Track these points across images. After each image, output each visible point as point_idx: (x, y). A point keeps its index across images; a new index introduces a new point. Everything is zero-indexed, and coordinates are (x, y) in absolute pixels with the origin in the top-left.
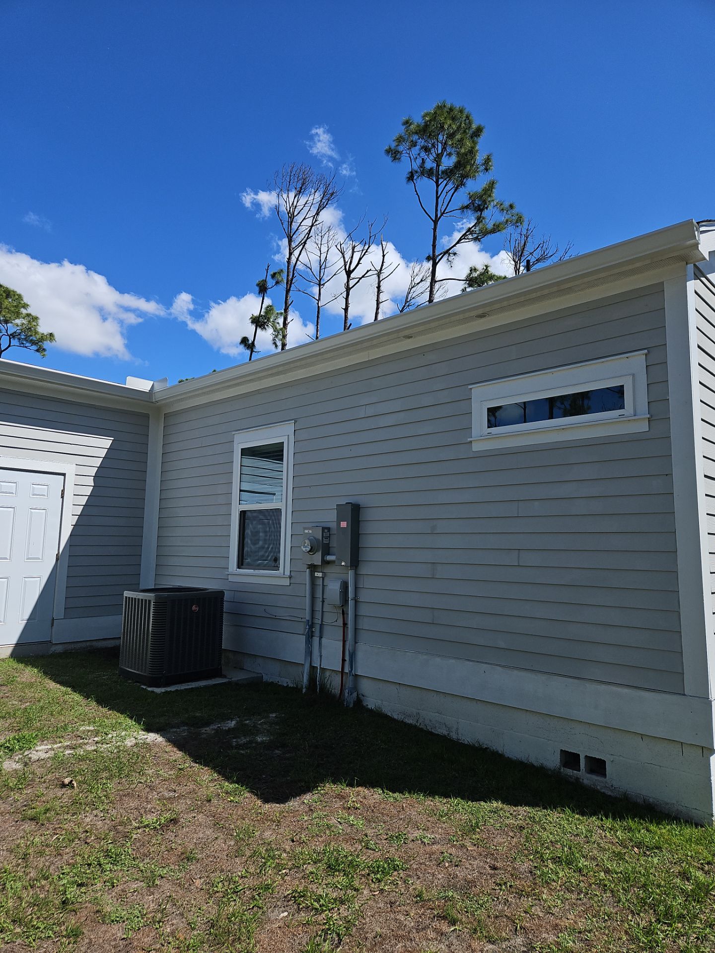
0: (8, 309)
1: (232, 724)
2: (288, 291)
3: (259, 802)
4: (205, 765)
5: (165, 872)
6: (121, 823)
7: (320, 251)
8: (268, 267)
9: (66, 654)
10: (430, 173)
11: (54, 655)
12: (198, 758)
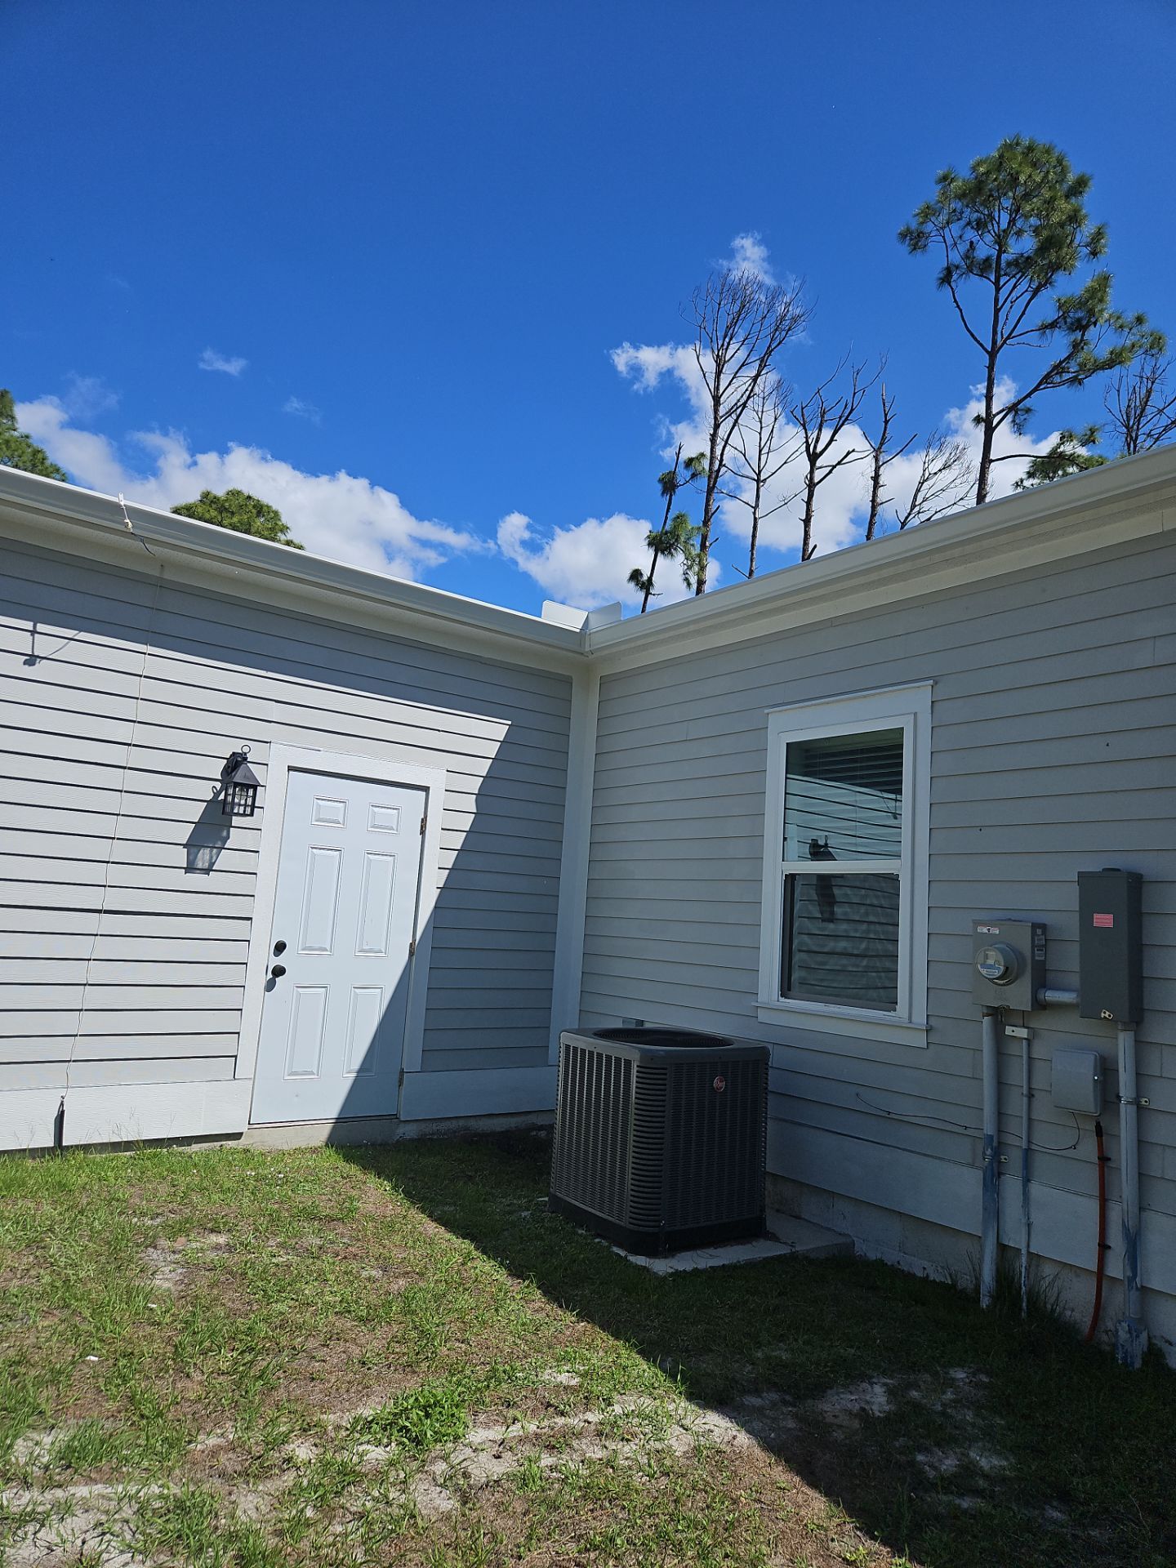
2: (710, 490)
7: (761, 424)
8: (679, 449)
10: (983, 268)
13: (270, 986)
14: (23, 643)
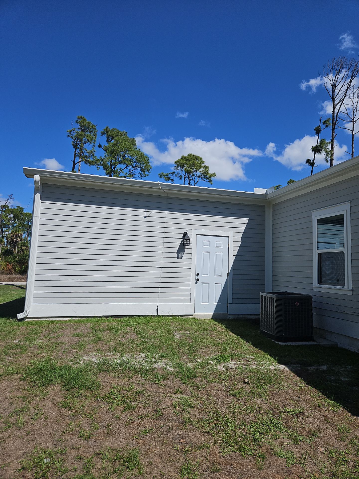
0: (197, 165)
1: (325, 368)
2: (333, 129)
3: (349, 414)
4: (314, 387)
5: (302, 438)
6: (275, 408)
7: (353, 102)
8: (321, 118)
9: (234, 320)
11: (229, 320)
12: (309, 382)
13: (196, 283)
14: (143, 214)
